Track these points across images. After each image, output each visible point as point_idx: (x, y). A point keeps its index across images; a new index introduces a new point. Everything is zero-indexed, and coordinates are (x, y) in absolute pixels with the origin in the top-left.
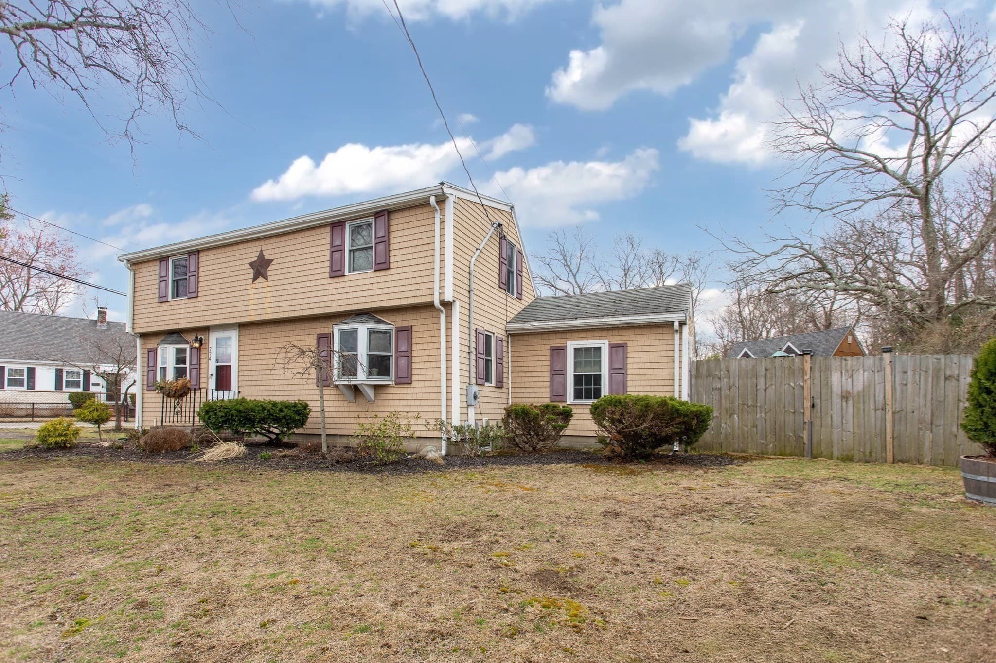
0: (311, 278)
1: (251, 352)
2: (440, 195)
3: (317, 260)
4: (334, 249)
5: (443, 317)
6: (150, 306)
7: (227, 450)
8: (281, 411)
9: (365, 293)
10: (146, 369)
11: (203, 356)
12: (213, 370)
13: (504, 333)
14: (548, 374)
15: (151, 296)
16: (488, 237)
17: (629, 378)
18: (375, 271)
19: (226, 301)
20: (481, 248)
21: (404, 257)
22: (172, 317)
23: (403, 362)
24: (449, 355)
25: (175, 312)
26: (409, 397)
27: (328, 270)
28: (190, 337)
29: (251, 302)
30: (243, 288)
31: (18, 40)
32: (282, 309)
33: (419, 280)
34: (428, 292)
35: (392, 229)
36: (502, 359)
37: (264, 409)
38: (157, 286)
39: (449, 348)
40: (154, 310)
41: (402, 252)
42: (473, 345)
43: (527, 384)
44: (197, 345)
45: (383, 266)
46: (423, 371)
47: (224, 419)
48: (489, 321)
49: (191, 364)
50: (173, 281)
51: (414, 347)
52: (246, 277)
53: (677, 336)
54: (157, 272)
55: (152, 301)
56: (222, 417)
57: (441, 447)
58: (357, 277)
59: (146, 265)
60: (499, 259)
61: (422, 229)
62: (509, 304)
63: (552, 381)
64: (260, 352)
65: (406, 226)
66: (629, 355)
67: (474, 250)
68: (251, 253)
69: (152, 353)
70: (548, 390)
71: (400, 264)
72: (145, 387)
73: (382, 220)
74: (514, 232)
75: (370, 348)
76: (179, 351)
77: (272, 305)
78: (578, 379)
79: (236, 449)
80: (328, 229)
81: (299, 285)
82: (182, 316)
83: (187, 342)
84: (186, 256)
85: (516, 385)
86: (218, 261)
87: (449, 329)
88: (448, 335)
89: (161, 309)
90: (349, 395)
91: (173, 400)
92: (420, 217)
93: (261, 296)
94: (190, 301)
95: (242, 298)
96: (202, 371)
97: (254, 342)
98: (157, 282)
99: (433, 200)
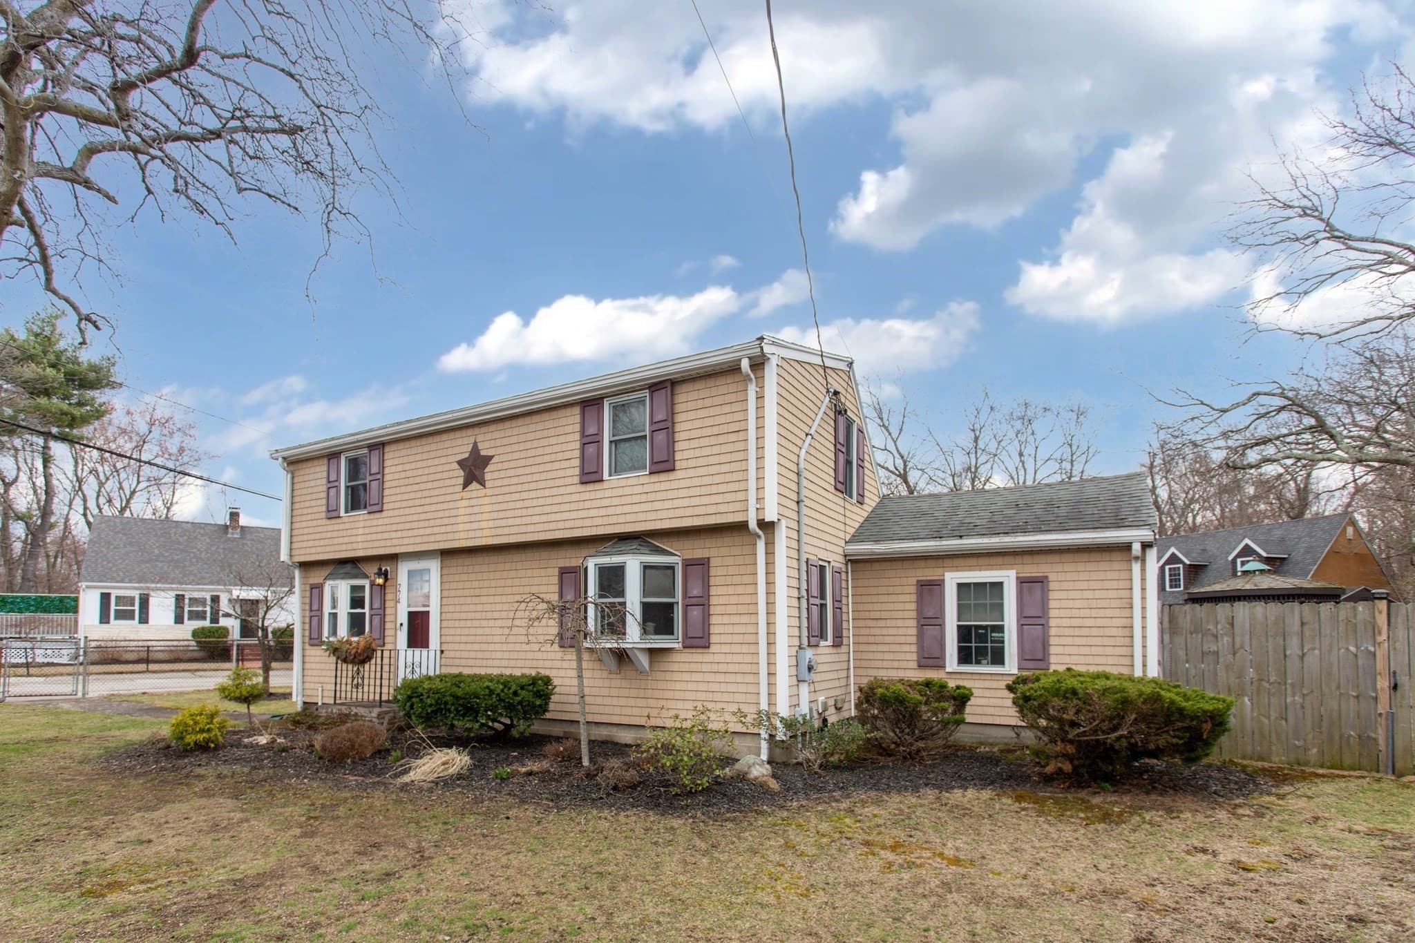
0: (550, 484)
1: (459, 593)
2: (759, 356)
3: (560, 456)
4: (586, 440)
5: (761, 546)
6: (315, 523)
7: (444, 764)
8: (515, 693)
9: (636, 508)
10: (307, 614)
11: (389, 597)
12: (403, 618)
13: (841, 559)
14: (914, 623)
15: (315, 510)
16: (821, 414)
17: (1053, 632)
18: (650, 473)
19: (423, 517)
20: (812, 432)
21: (698, 453)
22: (346, 540)
23: (695, 613)
24: (770, 604)
25: (349, 532)
26: (705, 668)
27: (577, 471)
28: (371, 569)
29: (460, 520)
30: (448, 498)
31: (143, 158)
32: (506, 531)
33: (722, 488)
34: (738, 506)
35: (678, 408)
36: (840, 601)
37: (491, 692)
38: (324, 495)
39: (770, 593)
40: (320, 529)
41: (694, 444)
42: (804, 586)
43: (880, 639)
44: (380, 581)
45: (664, 465)
46: (729, 629)
47: (433, 708)
48: (822, 544)
49: (371, 608)
50: (347, 487)
51: (713, 591)
52: (453, 482)
53: (1136, 567)
54: (325, 474)
55: (317, 516)
56: (431, 705)
57: (760, 748)
58: (623, 483)
59: (310, 464)
60: (835, 446)
61: (727, 409)
62: (848, 513)
63: (920, 635)
64: (472, 592)
65: (700, 404)
66: (1052, 595)
67: (803, 436)
68: (461, 447)
69: (316, 591)
70: (914, 648)
71: (692, 463)
72: (307, 639)
73: (661, 396)
74: (853, 401)
75: (645, 592)
76: (354, 589)
77: (491, 524)
78: (965, 633)
79: (456, 760)
80: (577, 410)
81: (533, 494)
82: (360, 539)
83: (366, 576)
84: (366, 451)
85: (861, 639)
86: (412, 459)
87: (770, 563)
88: (770, 573)
89: (330, 528)
90: (611, 662)
91: (350, 667)
92: (723, 390)
93: (475, 510)
94: (372, 516)
95: (447, 513)
96: (388, 618)
97: (464, 577)
98: (325, 488)
99: (745, 364)
